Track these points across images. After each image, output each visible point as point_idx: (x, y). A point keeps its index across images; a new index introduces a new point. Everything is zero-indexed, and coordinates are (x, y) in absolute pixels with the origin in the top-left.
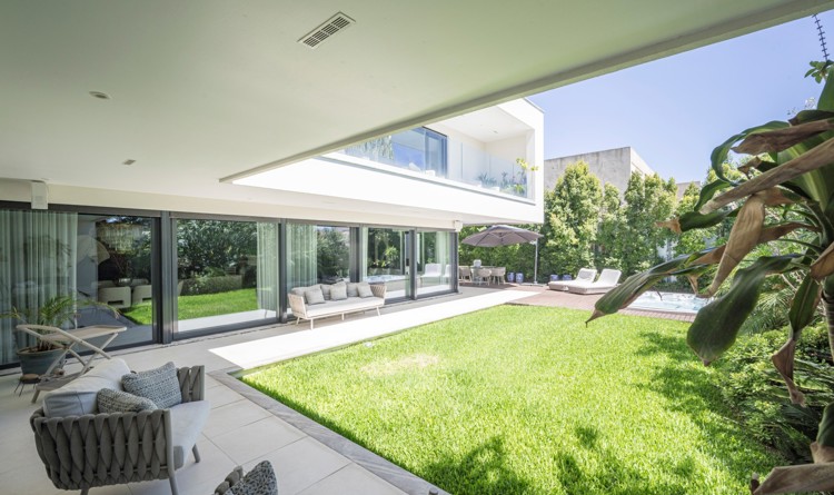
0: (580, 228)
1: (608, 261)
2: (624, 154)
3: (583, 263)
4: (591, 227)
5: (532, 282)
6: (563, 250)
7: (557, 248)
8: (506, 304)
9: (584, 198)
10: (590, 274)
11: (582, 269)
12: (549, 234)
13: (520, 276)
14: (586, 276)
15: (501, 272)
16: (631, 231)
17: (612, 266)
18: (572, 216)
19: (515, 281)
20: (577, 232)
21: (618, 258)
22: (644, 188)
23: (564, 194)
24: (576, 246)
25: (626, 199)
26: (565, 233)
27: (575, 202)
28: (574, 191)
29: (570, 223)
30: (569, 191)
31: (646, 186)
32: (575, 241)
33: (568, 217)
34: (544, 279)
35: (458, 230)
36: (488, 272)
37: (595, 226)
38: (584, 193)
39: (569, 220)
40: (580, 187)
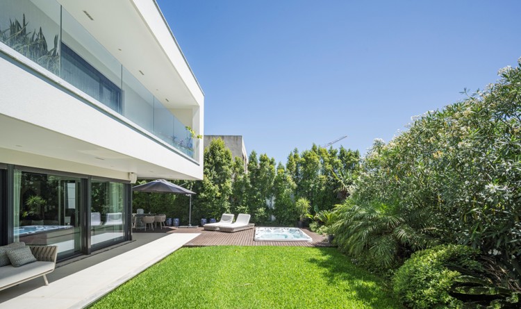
0: (222, 185)
1: (239, 208)
2: (239, 140)
3: (224, 210)
4: (229, 184)
5: (187, 224)
6: (210, 200)
7: (205, 199)
8: (184, 246)
9: (224, 164)
10: (230, 217)
11: (224, 214)
12: (200, 188)
13: (176, 221)
14: (227, 219)
15: (162, 218)
16: (252, 189)
17: (242, 211)
18: (216, 176)
19: (172, 225)
20: (220, 187)
21: (245, 206)
22: (259, 162)
23: (211, 160)
24: (219, 198)
25: (248, 168)
26: (213, 188)
27: (218, 166)
28: (218, 158)
29: (215, 181)
30: (214, 158)
31: (261, 160)
32: (219, 194)
33: (214, 177)
34: (197, 223)
35: (134, 181)
36: (151, 219)
37: (231, 184)
38: (224, 161)
39: (214, 179)
40: (221, 156)
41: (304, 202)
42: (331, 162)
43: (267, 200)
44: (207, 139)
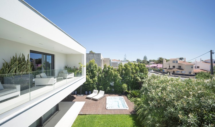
1: (100, 87)
2: (99, 55)
3: (94, 88)
4: (96, 79)
5: (80, 94)
6: (89, 84)
9: (94, 70)
10: (96, 92)
11: (94, 90)
13: (76, 92)
16: (105, 79)
17: (101, 89)
18: (92, 75)
19: (74, 94)
20: (93, 80)
24: (92, 83)
26: (90, 80)
27: (92, 71)
29: (91, 77)
30: (90, 68)
33: (90, 75)
38: (94, 69)
40: (93, 67)
41: (125, 86)
42: (135, 69)
43: (111, 83)
44: (87, 55)
